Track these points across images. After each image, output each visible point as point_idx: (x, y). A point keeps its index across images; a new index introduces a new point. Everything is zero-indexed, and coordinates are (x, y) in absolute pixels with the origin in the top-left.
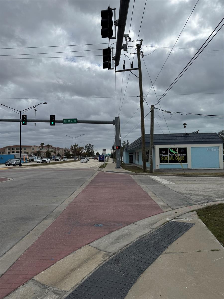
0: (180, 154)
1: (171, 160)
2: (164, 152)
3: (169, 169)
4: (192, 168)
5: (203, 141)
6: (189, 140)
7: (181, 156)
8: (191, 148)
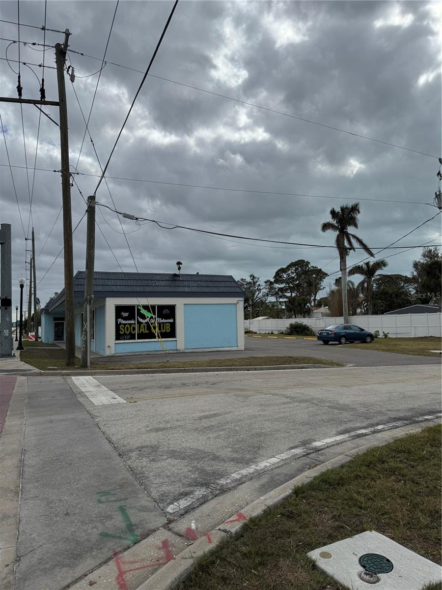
0: (162, 319)
1: (142, 332)
2: (125, 314)
3: (136, 354)
4: (185, 349)
5: (206, 291)
6: (180, 290)
7: (163, 323)
8: (183, 307)
